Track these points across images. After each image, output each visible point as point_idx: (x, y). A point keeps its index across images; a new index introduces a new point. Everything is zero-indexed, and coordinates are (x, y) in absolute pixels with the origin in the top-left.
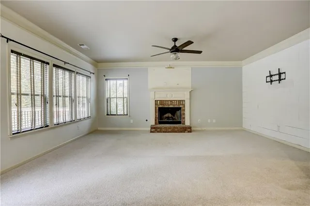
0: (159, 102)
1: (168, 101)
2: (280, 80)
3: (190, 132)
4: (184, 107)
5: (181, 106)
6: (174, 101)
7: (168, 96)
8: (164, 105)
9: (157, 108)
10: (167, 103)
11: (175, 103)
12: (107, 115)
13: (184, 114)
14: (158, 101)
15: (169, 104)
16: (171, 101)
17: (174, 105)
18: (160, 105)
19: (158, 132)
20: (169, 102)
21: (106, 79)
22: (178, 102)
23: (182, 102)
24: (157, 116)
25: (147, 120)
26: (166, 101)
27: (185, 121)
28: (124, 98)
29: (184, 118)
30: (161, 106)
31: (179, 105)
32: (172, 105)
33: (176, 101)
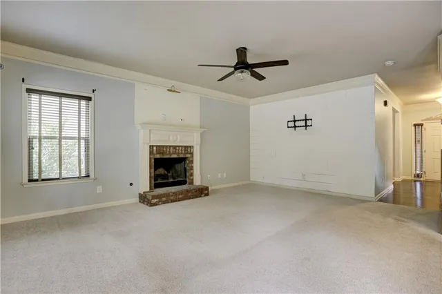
0: (155, 148)
1: (170, 146)
2: (306, 126)
3: (207, 195)
4: (193, 157)
5: (188, 155)
6: (179, 146)
7: (171, 138)
8: (163, 154)
10: (168, 150)
11: (180, 151)
12: (30, 181)
13: (192, 168)
14: (153, 146)
15: (171, 152)
16: (175, 147)
17: (178, 154)
18: (157, 154)
20: (172, 148)
21: (29, 91)
22: (183, 149)
23: (188, 149)
24: (153, 174)
25: (131, 184)
27: (193, 179)
28: (79, 139)
29: (192, 175)
30: (158, 156)
31: (185, 154)
32: (175, 154)
33: (182, 146)
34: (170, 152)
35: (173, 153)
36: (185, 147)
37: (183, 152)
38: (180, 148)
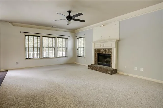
0: (97, 50)
3: (110, 74)
4: (112, 54)
5: (110, 53)
6: (106, 49)
8: (100, 52)
9: (96, 54)
10: (101, 50)
11: (106, 51)
12: (78, 56)
14: (96, 49)
16: (104, 49)
17: (106, 52)
18: (98, 52)
19: (91, 69)
20: (103, 50)
21: (77, 38)
22: (108, 50)
23: (110, 50)
24: (96, 59)
25: (92, 61)
26: (101, 49)
28: (83, 48)
30: (98, 53)
31: (109, 52)
32: (104, 52)
33: (107, 49)
34: (102, 51)
35: (103, 52)
36: (108, 49)
37: (108, 51)
38: (106, 50)
